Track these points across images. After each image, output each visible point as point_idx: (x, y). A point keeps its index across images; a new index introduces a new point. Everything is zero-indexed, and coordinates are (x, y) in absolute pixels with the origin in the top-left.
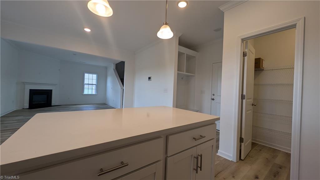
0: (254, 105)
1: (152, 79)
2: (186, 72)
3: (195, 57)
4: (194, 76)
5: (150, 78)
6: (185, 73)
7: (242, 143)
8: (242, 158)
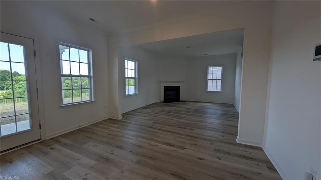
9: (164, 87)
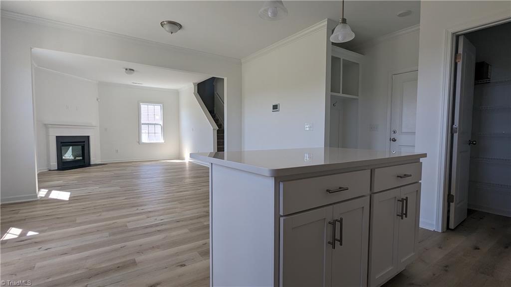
0: (473, 143)
1: (281, 108)
2: (343, 93)
3: (358, 64)
4: (357, 99)
5: (275, 107)
6: (341, 95)
7: (451, 203)
8: (452, 226)
9: (57, 137)
